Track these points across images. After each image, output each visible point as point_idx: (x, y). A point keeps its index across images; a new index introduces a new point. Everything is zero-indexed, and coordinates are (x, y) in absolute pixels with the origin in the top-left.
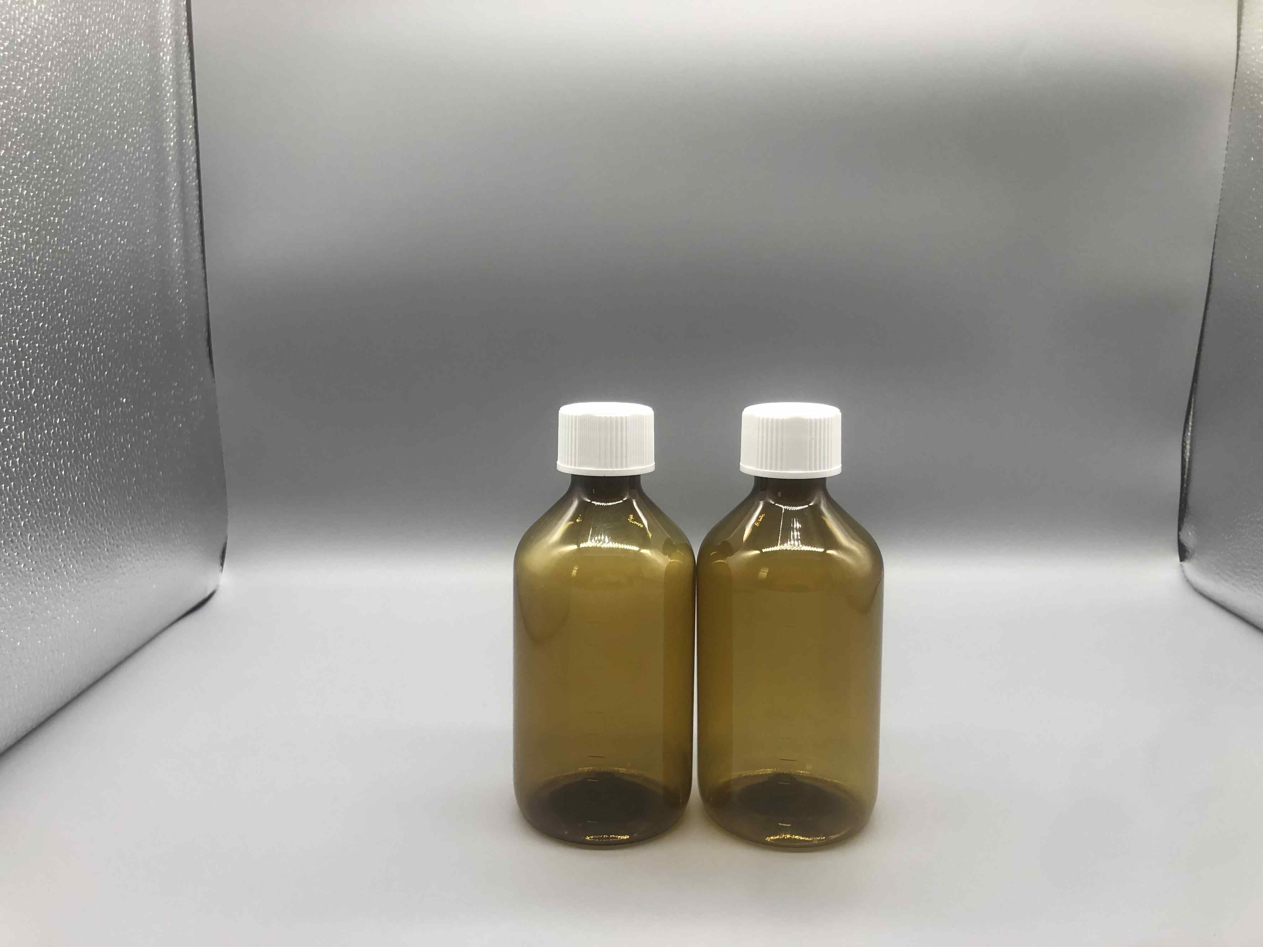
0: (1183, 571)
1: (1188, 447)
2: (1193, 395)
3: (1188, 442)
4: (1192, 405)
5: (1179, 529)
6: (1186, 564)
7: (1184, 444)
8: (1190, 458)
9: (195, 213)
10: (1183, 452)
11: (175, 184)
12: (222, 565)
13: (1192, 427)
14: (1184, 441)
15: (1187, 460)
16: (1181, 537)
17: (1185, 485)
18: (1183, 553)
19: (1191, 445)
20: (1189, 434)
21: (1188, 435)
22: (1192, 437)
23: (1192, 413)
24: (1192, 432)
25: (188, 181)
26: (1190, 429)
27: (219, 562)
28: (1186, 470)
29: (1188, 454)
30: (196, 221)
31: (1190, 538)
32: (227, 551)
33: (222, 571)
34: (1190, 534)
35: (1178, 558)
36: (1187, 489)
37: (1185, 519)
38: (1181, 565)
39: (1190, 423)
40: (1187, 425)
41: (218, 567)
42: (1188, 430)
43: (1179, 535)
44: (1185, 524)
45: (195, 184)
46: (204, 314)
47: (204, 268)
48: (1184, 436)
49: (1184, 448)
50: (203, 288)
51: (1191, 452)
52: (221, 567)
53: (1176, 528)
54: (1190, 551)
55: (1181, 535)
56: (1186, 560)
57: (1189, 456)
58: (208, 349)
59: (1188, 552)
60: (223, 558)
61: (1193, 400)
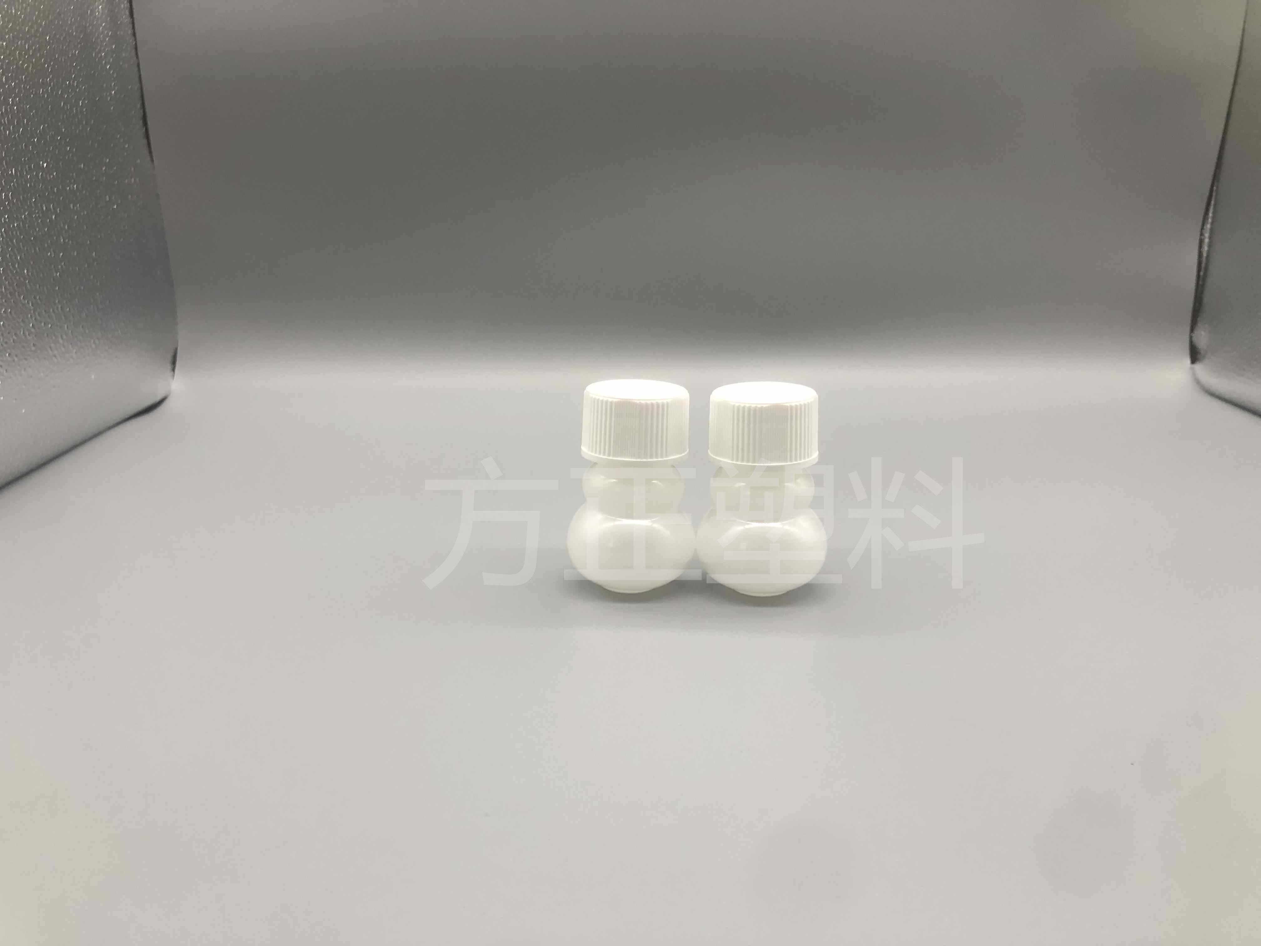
0: (1194, 374)
1: (1207, 240)
2: (1216, 184)
3: (1207, 235)
4: (1214, 194)
5: (1192, 330)
6: (1198, 367)
8: (1208, 252)
10: (1200, 247)
12: (173, 370)
13: (1213, 218)
14: (1202, 234)
15: (1205, 255)
16: (1194, 339)
17: (1200, 282)
18: (1195, 355)
19: (1210, 238)
20: (1209, 226)
21: (1207, 228)
22: (1212, 230)
23: (1213, 202)
24: (1212, 223)
26: (1210, 220)
27: (169, 367)
28: (1203, 265)
29: (1206, 248)
31: (1203, 338)
32: (178, 355)
33: (174, 376)
34: (1203, 333)
35: (1188, 361)
36: (1203, 285)
37: (1199, 319)
38: (1192, 369)
39: (1211, 215)
40: (1207, 217)
41: (169, 373)
42: (1208, 222)
43: (1191, 338)
44: (1199, 325)
46: (137, 87)
47: (134, 34)
48: (1202, 229)
49: (1201, 242)
50: (135, 58)
51: (1210, 246)
52: (173, 372)
53: (1188, 329)
54: (1202, 352)
55: (1193, 335)
56: (1197, 363)
57: (1207, 250)
58: (145, 129)
59: (1200, 353)
60: (174, 363)
61: (1215, 188)
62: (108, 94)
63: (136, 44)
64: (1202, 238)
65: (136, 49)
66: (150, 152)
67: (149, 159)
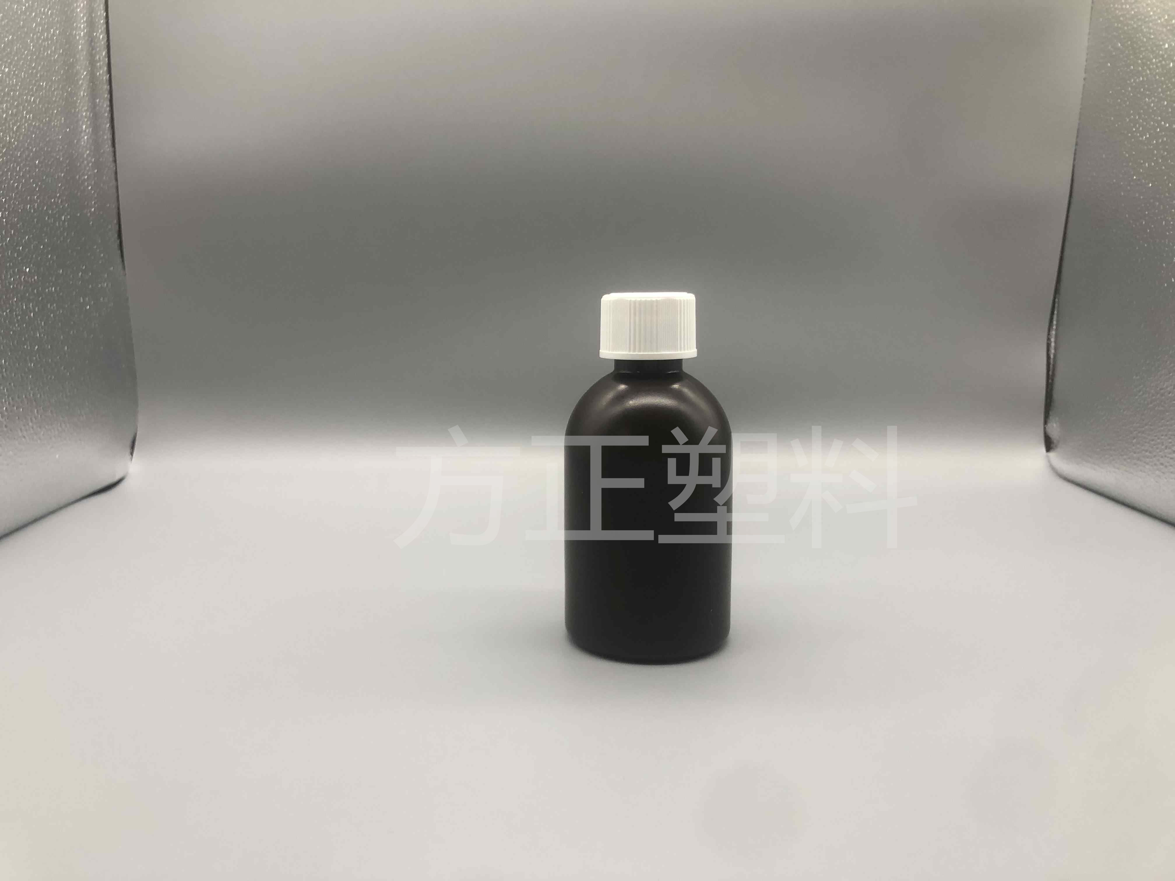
0: (1049, 461)
2: (1057, 297)
3: (1053, 340)
4: (1056, 305)
5: (1046, 423)
6: (1052, 454)
8: (1055, 354)
10: (1048, 350)
11: (85, 73)
12: (132, 454)
13: (1057, 325)
14: (1049, 339)
15: (1052, 356)
16: (1048, 430)
17: (1050, 381)
18: (1049, 445)
19: (1055, 342)
20: (1054, 332)
21: (1052, 333)
22: (1056, 336)
23: (1056, 312)
24: (1057, 330)
25: (98, 74)
26: (1054, 327)
27: (128, 450)
28: (1051, 366)
29: (1052, 350)
31: (1055, 429)
32: (137, 441)
33: (132, 459)
34: (1055, 425)
35: (1044, 449)
36: (1052, 384)
37: (1050, 413)
38: (1048, 457)
39: (1055, 322)
40: (1051, 324)
41: (128, 456)
42: (1053, 329)
43: (1045, 428)
44: (1051, 417)
45: (106, 77)
46: (114, 206)
47: (115, 161)
48: (1049, 334)
49: (1048, 346)
50: (114, 181)
51: (1055, 349)
52: (131, 456)
53: (1042, 422)
54: (1055, 441)
55: (1046, 427)
56: (1052, 451)
57: (1053, 353)
58: (119, 241)
59: (1053, 443)
60: (133, 447)
61: (1057, 300)
62: (89, 211)
63: (116, 169)
64: (1049, 342)
65: (116, 173)
66: (123, 261)
67: (120, 266)
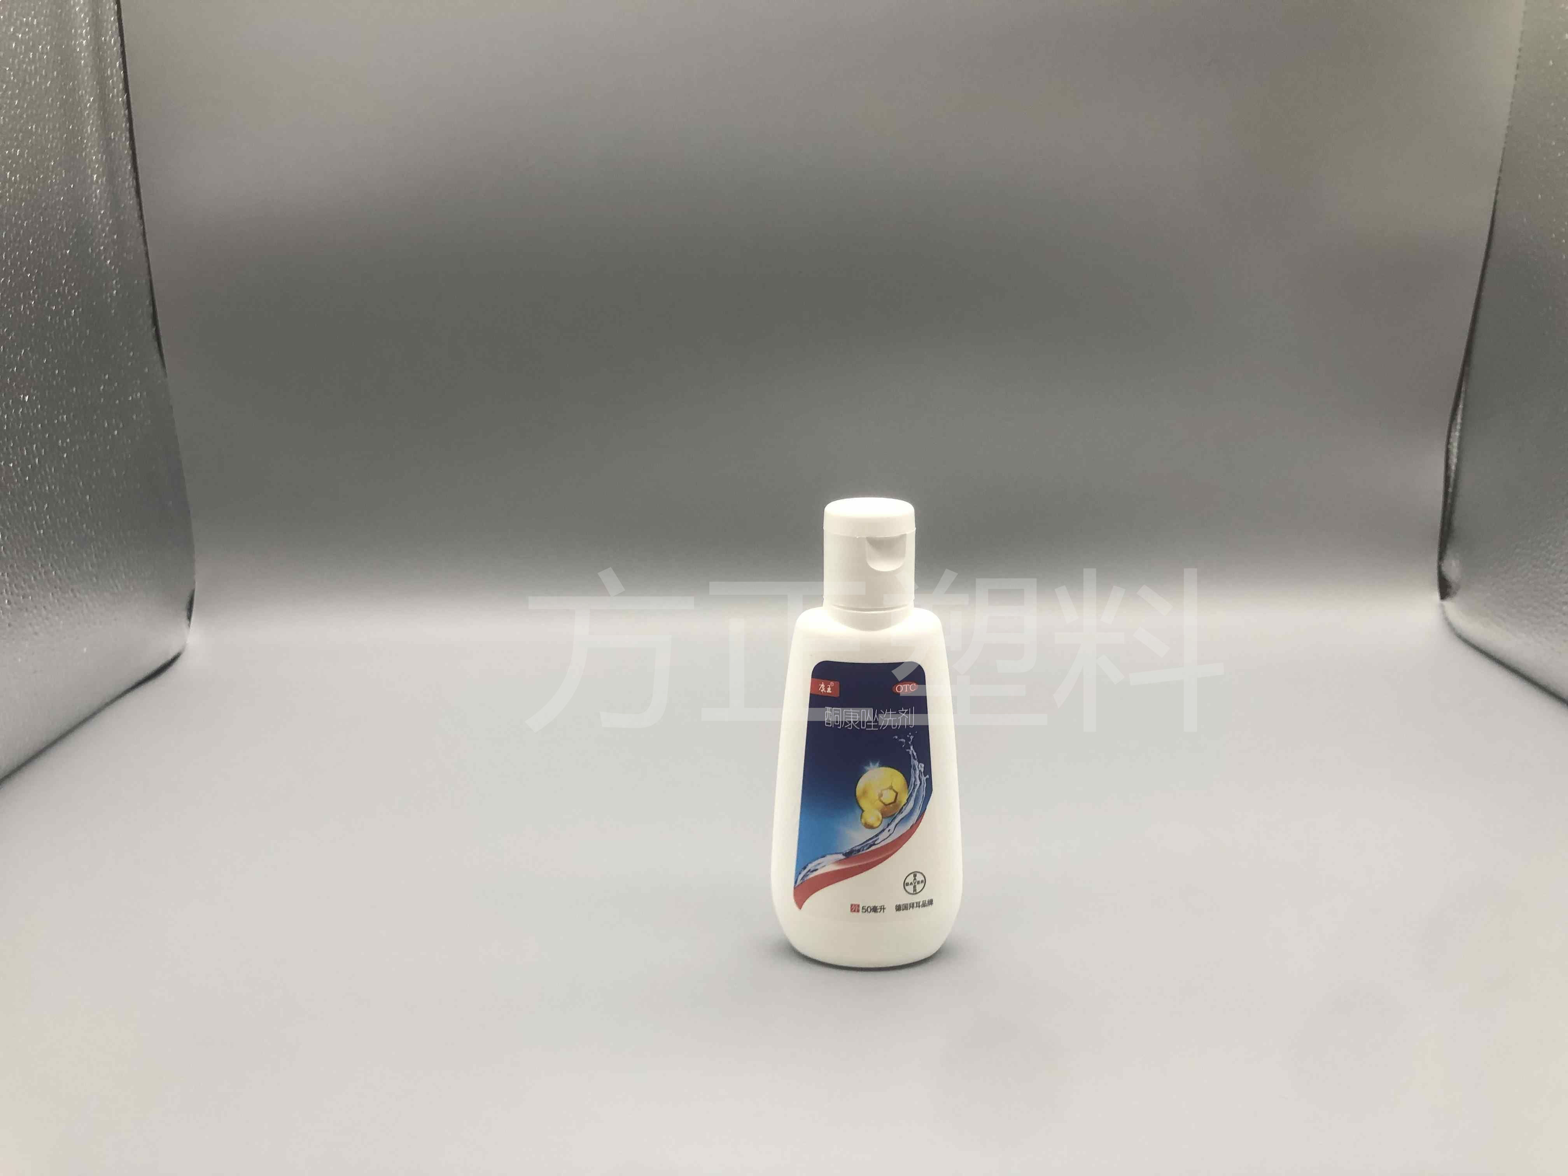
0: (1444, 612)
1: (1454, 451)
3: (1455, 444)
4: (1462, 395)
5: (1441, 558)
6: (1448, 604)
7: (1449, 447)
8: (1457, 466)
9: (124, 139)
10: (1447, 458)
12: (189, 618)
13: (1462, 424)
14: (1448, 443)
15: (1453, 467)
17: (1449, 501)
18: (1445, 589)
19: (1460, 447)
20: (1456, 434)
22: (1461, 438)
23: (1461, 406)
24: (1461, 431)
25: (111, 96)
26: (1458, 425)
27: (185, 614)
28: (1451, 482)
29: (1454, 460)
30: (126, 152)
31: (1453, 569)
32: (195, 599)
33: (189, 625)
34: (1454, 563)
35: (1437, 596)
36: (1452, 505)
37: (1448, 546)
38: (1442, 606)
39: (1459, 420)
40: (1454, 422)
41: (184, 622)
42: (1456, 428)
43: (1439, 567)
44: (1449, 552)
48: (1449, 437)
49: (1448, 452)
51: (1459, 457)
52: (188, 621)
53: (1435, 557)
54: (1454, 586)
55: (1442, 565)
56: (1448, 598)
57: (1456, 463)
58: (154, 329)
59: (1451, 587)
60: (190, 608)
61: (1463, 389)
62: (108, 294)
63: (144, 228)
65: (144, 234)
66: (161, 355)
67: (158, 364)
